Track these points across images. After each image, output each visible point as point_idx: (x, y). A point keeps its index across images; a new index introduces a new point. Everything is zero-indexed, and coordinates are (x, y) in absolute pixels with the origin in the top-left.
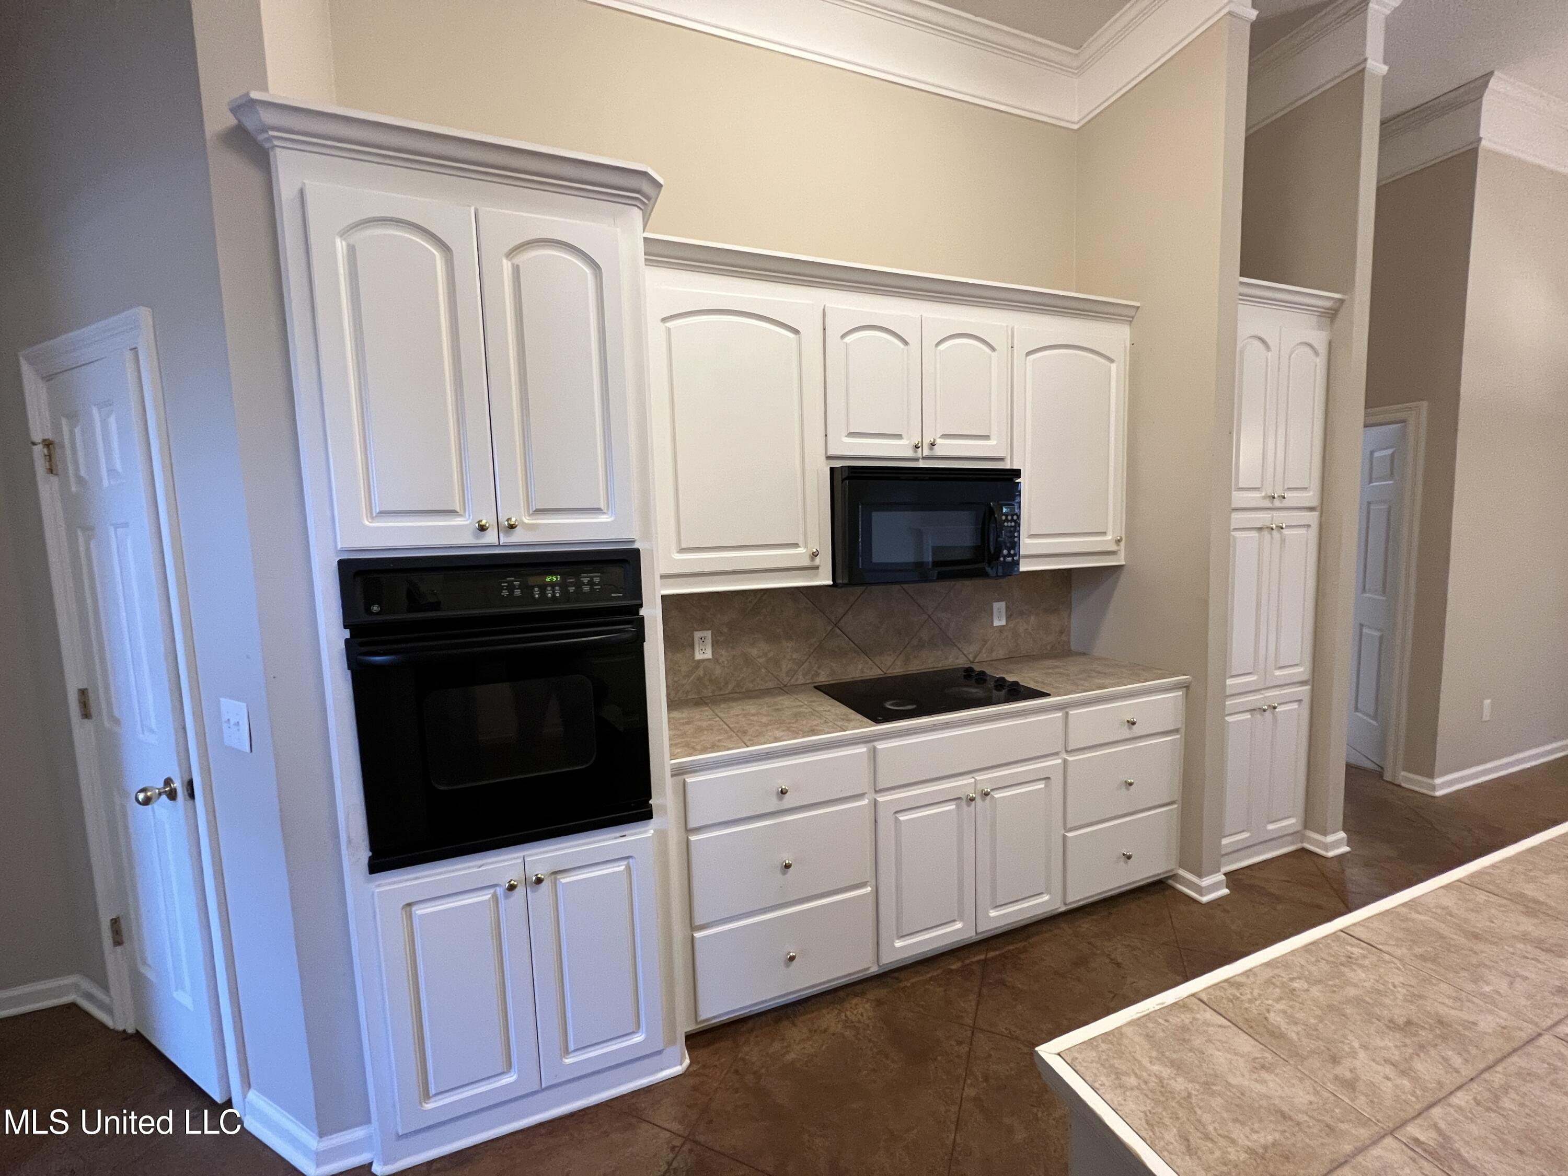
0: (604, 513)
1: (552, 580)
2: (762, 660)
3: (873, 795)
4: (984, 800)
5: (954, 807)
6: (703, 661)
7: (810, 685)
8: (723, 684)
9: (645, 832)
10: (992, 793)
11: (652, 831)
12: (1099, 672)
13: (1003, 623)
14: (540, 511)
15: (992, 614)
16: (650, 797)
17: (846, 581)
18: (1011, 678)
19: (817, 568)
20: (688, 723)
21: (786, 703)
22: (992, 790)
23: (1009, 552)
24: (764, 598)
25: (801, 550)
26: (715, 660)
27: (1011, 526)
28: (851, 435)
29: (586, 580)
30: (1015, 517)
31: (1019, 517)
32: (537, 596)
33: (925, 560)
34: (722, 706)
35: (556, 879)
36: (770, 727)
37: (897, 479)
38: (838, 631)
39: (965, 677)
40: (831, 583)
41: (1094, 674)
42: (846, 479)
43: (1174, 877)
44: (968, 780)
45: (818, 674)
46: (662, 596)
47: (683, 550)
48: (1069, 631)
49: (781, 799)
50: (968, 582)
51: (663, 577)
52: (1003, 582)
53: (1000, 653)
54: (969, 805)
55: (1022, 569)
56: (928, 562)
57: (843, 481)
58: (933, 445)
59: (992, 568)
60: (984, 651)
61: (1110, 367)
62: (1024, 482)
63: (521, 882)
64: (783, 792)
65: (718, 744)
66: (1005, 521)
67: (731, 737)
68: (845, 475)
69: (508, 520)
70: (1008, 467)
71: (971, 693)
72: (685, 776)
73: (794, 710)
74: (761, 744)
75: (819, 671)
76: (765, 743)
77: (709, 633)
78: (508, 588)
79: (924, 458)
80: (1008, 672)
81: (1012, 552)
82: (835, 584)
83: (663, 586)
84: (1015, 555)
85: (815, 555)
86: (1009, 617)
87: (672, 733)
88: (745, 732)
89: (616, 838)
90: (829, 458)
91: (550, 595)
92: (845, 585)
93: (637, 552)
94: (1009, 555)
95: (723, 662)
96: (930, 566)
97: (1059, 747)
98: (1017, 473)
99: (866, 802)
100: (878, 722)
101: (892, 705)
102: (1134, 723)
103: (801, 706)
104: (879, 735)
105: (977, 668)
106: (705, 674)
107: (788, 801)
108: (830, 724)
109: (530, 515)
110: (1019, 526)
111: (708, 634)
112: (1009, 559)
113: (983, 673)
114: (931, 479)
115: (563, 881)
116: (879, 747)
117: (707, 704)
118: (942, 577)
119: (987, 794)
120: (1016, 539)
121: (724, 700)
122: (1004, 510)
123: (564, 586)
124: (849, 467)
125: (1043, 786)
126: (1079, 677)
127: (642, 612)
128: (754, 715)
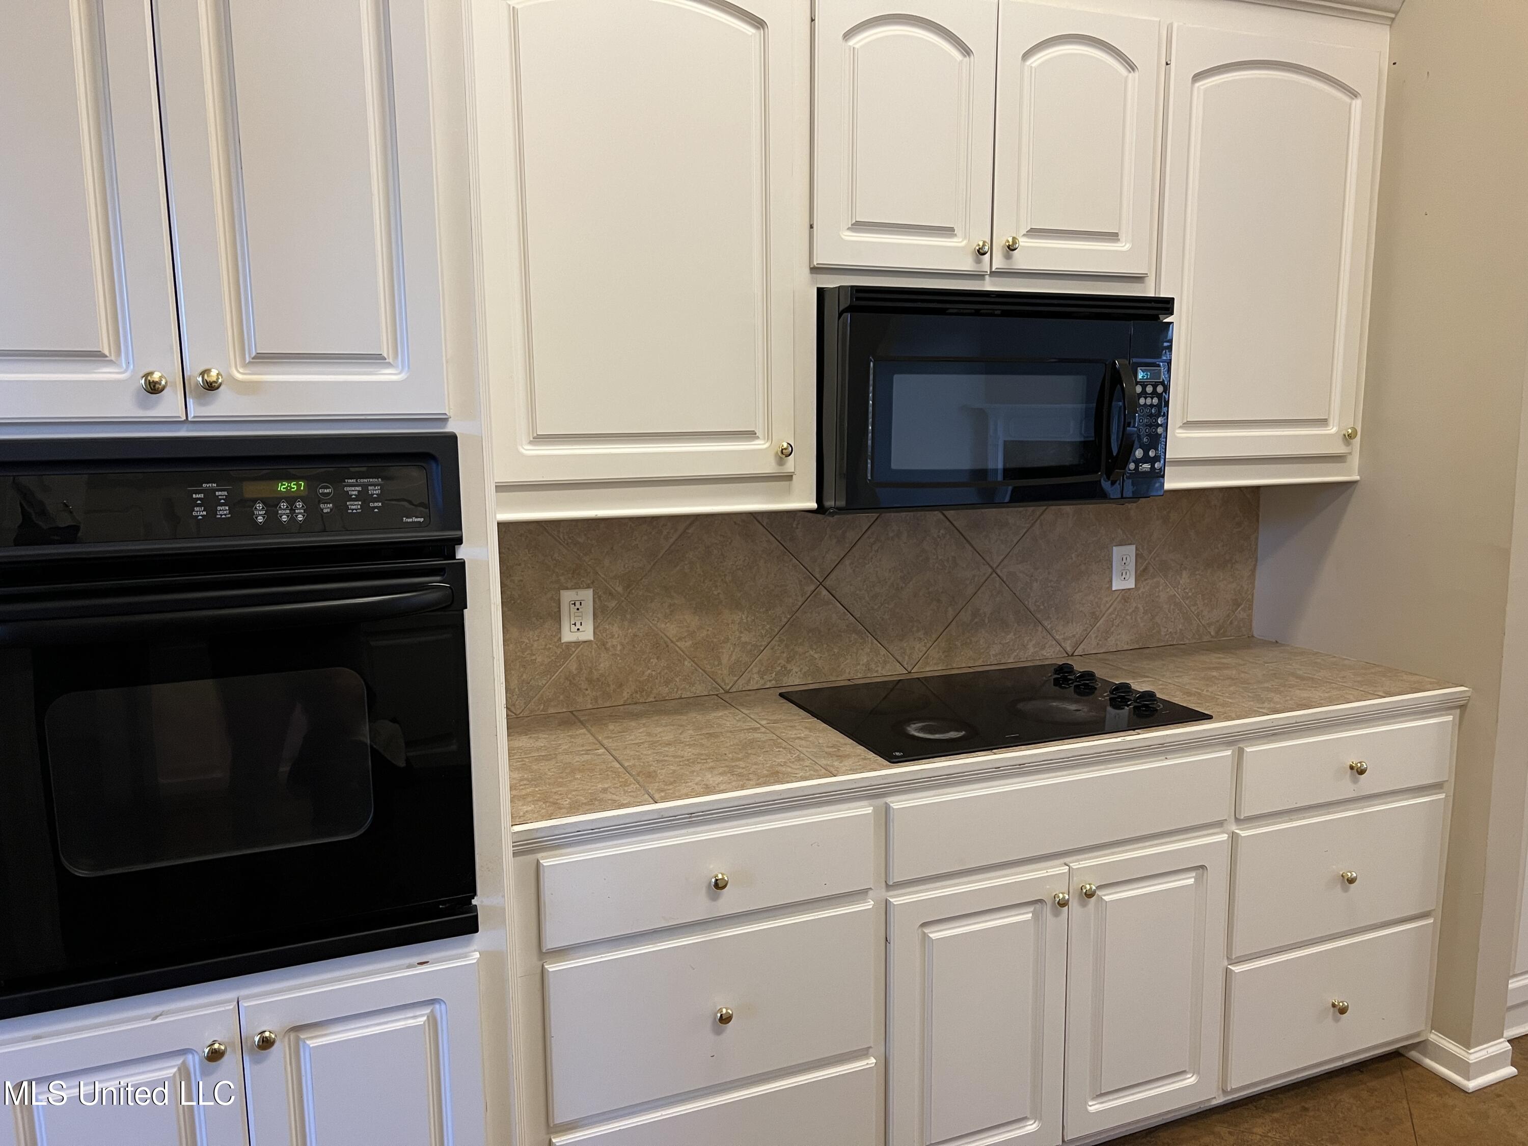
0: (389, 365)
1: (288, 490)
2: (685, 645)
3: (883, 894)
4: (1084, 904)
5: (1029, 916)
6: (577, 644)
7: (771, 691)
8: (613, 687)
9: (465, 956)
10: (1099, 893)
11: (477, 955)
12: (1302, 678)
13: (1131, 584)
14: (263, 359)
15: (1110, 568)
16: (474, 893)
17: (842, 503)
18: (1139, 686)
19: (789, 477)
20: (547, 758)
21: (728, 724)
22: (1099, 887)
23: (1146, 453)
24: (690, 531)
25: (760, 444)
26: (600, 642)
27: (1152, 406)
28: (859, 226)
29: (354, 491)
30: (1160, 389)
31: (1166, 389)
32: (260, 519)
33: (991, 466)
34: (611, 727)
35: (298, 1039)
36: (697, 767)
37: (942, 312)
38: (825, 592)
39: (1057, 682)
40: (814, 505)
41: (1293, 681)
42: (846, 310)
43: (1422, 1046)
44: (1057, 869)
45: (786, 672)
46: (499, 524)
47: (540, 439)
48: (1251, 602)
49: (714, 898)
50: (1068, 509)
51: (501, 488)
52: (1132, 508)
53: (1122, 639)
54: (1056, 914)
55: (1169, 485)
56: (996, 470)
57: (840, 315)
58: (1011, 248)
59: (1113, 483)
60: (1092, 635)
61: (1350, 105)
62: (1179, 320)
63: (232, 1044)
64: (719, 885)
65: (602, 796)
66: (1140, 396)
67: (625, 784)
68: (845, 304)
69: (202, 374)
70: (1151, 294)
71: (1068, 711)
72: (539, 856)
73: (742, 735)
74: (680, 798)
75: (789, 667)
76: (688, 796)
77: (590, 593)
78: (204, 503)
79: (993, 274)
80: (1135, 675)
81: (1152, 453)
82: (821, 509)
83: (502, 506)
84: (1157, 459)
85: (785, 453)
86: (1141, 574)
87: (516, 775)
88: (651, 776)
89: (410, 966)
90: (815, 270)
91: (284, 518)
92: (840, 510)
93: (452, 439)
94: (1146, 459)
95: (613, 646)
96: (1000, 478)
97: (1224, 811)
98: (1167, 305)
99: (869, 905)
100: (893, 760)
101: (922, 730)
102: (1361, 772)
103: (755, 729)
104: (896, 784)
105: (1079, 667)
106: (580, 669)
107: (728, 902)
108: (807, 763)
109: (245, 365)
110: (1167, 404)
111: (587, 595)
112: (1146, 467)
113: (1090, 675)
114: (1005, 314)
115: (312, 1043)
116: (895, 806)
117: (583, 724)
118: (1021, 497)
119: (1090, 895)
120: (1160, 430)
121: (615, 717)
122: (1140, 375)
123: (312, 502)
124: (852, 287)
125: (1192, 881)
126: (1266, 685)
127: (462, 553)
128: (669, 744)
